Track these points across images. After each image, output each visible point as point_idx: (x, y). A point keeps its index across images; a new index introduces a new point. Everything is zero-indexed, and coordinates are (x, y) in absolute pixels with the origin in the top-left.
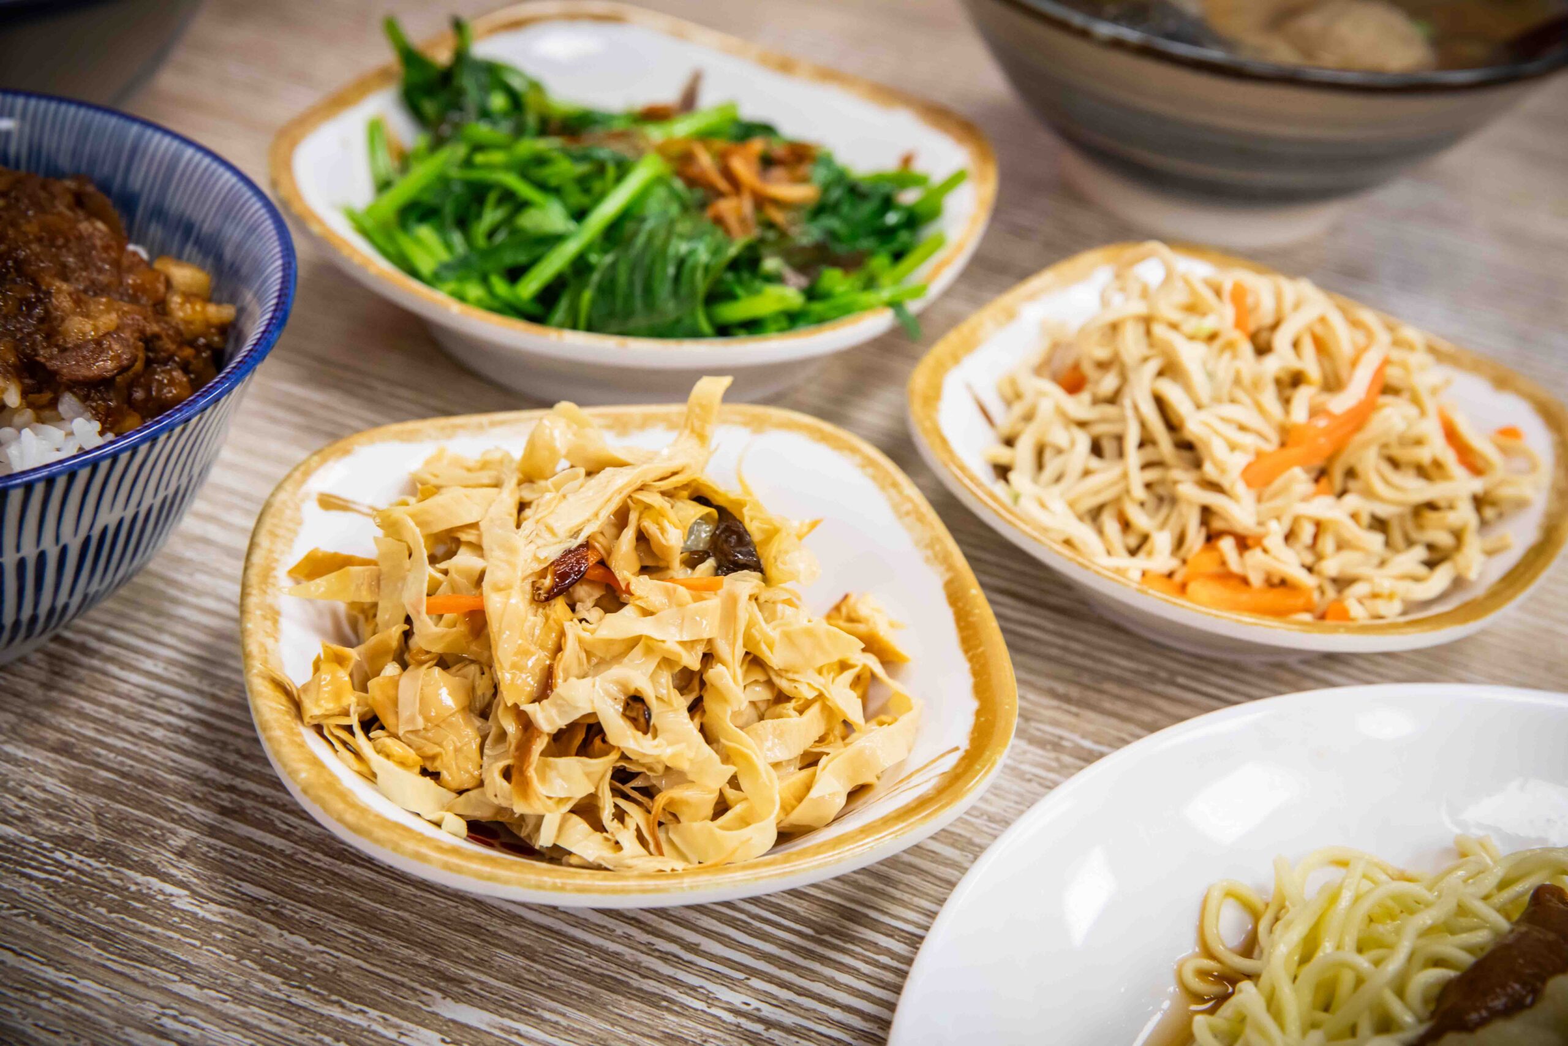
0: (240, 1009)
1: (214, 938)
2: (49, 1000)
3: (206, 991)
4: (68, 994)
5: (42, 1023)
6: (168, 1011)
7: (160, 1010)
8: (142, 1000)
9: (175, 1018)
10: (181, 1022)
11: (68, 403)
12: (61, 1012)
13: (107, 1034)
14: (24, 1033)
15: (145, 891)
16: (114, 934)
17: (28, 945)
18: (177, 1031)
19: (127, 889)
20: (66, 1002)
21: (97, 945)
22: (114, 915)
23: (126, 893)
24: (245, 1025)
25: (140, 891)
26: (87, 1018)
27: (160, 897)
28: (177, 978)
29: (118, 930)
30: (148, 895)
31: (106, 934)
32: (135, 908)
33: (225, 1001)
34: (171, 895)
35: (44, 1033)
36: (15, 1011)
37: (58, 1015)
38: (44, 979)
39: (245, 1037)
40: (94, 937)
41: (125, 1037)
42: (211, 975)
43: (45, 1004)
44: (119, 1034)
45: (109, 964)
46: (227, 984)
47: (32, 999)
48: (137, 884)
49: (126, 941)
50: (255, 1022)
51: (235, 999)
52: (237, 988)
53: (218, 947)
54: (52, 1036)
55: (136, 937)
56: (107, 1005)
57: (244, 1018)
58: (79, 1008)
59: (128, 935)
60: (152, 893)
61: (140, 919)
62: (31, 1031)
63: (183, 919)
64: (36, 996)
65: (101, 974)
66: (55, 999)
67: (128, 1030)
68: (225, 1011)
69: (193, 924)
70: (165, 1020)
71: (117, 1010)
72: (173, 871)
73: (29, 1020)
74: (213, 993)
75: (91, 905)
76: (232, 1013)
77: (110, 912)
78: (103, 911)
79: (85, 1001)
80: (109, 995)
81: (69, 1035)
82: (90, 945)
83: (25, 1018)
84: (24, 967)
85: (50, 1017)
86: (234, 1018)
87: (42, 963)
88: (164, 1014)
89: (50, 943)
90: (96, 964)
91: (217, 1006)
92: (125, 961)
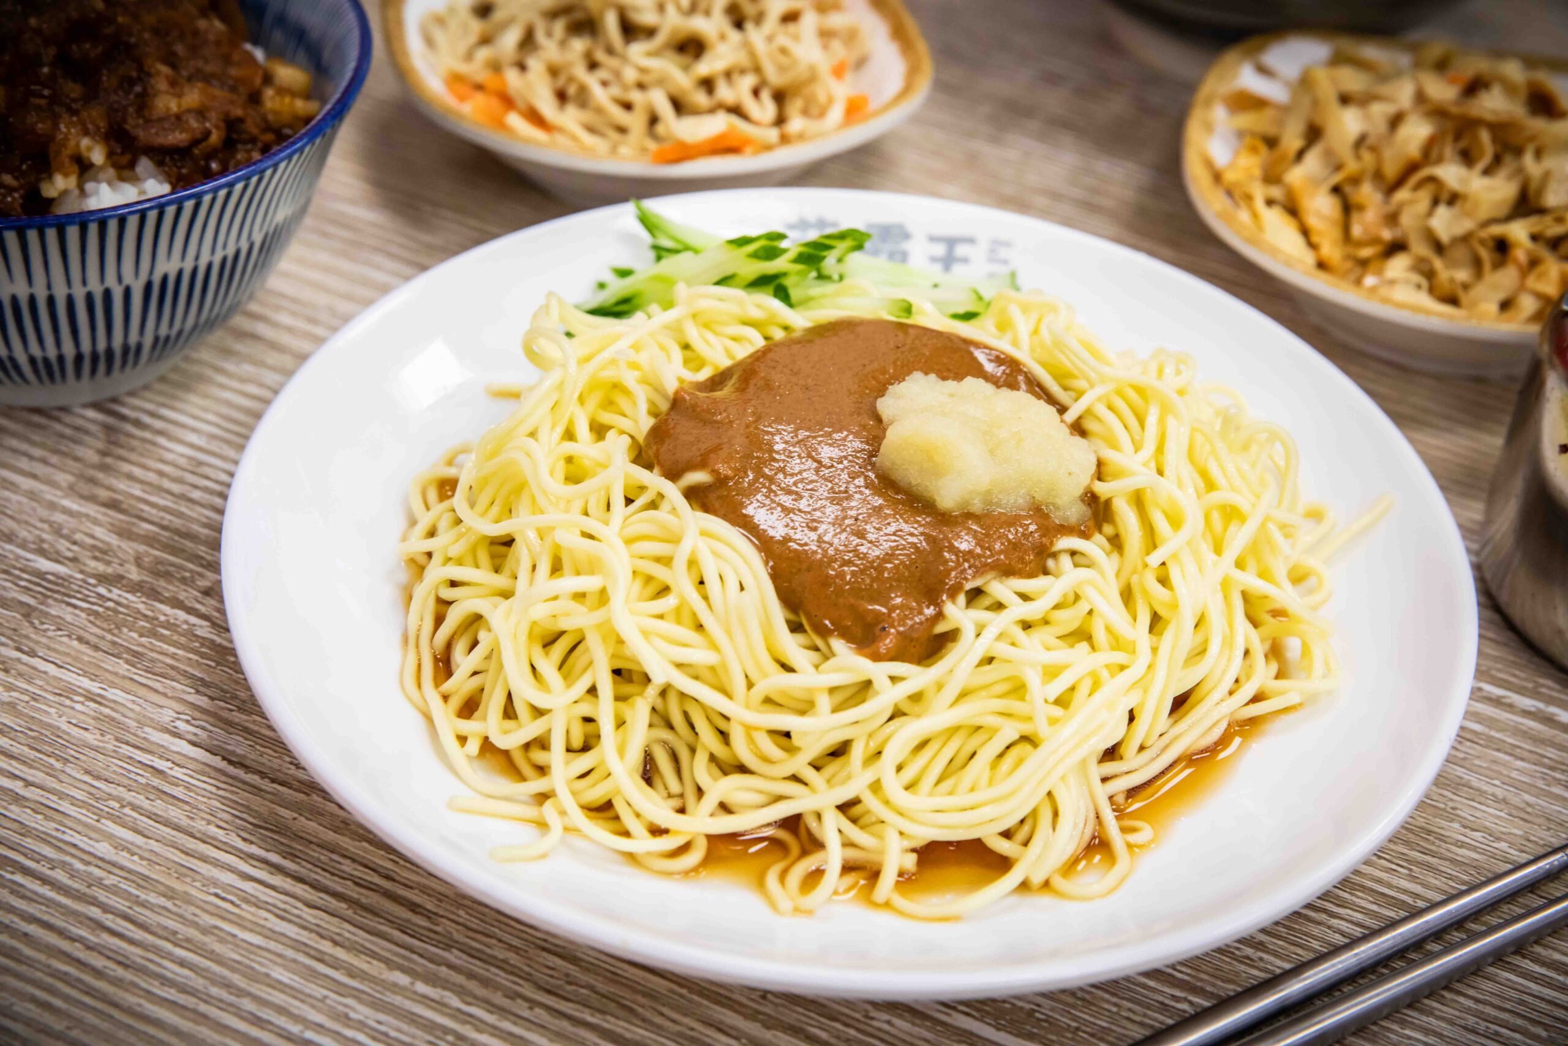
0: (244, 717)
1: (227, 661)
2: (82, 703)
3: (217, 702)
4: (99, 699)
5: (74, 721)
6: (182, 716)
7: (176, 715)
8: (161, 707)
9: (187, 722)
10: (193, 725)
11: (144, 165)
12: (92, 713)
13: (129, 732)
14: (59, 728)
15: (172, 621)
16: (142, 654)
17: (68, 660)
18: (188, 732)
19: (157, 619)
20: (96, 706)
21: (127, 662)
22: (143, 640)
23: (155, 622)
24: (246, 730)
25: (168, 621)
26: (113, 719)
27: (185, 627)
28: (193, 691)
29: (146, 651)
30: (175, 625)
31: (136, 654)
32: (162, 635)
33: (232, 710)
34: (194, 625)
35: (76, 729)
36: (52, 711)
37: (88, 715)
38: (79, 687)
39: (246, 739)
40: (125, 656)
41: (144, 735)
42: (222, 690)
43: (78, 707)
44: (139, 733)
45: (136, 677)
46: (235, 697)
47: (68, 702)
48: (165, 615)
49: (152, 661)
50: (256, 728)
51: (239, 709)
52: (244, 701)
53: (231, 668)
54: (82, 732)
55: (160, 657)
56: (131, 709)
57: (247, 724)
58: (107, 711)
59: (155, 655)
60: (178, 622)
61: (165, 643)
62: (65, 726)
63: (202, 645)
64: (72, 700)
65: (128, 685)
66: (87, 703)
67: (146, 729)
68: (231, 718)
69: (210, 649)
70: (179, 724)
71: (139, 714)
72: (198, 606)
73: (64, 718)
74: (222, 704)
75: (125, 630)
76: (237, 720)
77: (141, 635)
78: (135, 635)
79: (112, 705)
80: (134, 702)
81: (96, 731)
82: (121, 661)
83: (60, 717)
84: (64, 677)
85: (83, 717)
86: (237, 724)
87: (79, 675)
88: (178, 719)
89: (86, 659)
90: (124, 677)
91: (225, 714)
92: (150, 676)
